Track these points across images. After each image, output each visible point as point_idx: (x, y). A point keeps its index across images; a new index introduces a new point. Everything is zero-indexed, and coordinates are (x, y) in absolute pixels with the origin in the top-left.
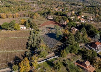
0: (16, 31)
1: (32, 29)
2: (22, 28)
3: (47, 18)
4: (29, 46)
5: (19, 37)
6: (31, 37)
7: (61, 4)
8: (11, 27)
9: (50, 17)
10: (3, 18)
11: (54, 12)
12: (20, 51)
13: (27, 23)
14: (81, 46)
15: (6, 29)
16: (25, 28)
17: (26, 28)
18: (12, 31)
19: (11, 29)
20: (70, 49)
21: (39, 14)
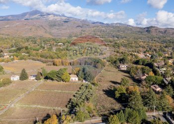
0: (64, 82)
1: (87, 82)
2: (74, 79)
3: (118, 67)
4: (70, 103)
5: (64, 91)
6: (80, 93)
7: (155, 48)
8: (58, 76)
9: (124, 67)
10: (56, 65)
11: (134, 60)
12: (56, 108)
13: (81, 72)
14: (153, 116)
15: (52, 79)
16: (77, 79)
17: (79, 80)
18: (59, 82)
19: (58, 79)
20: (127, 115)
21: (109, 61)
